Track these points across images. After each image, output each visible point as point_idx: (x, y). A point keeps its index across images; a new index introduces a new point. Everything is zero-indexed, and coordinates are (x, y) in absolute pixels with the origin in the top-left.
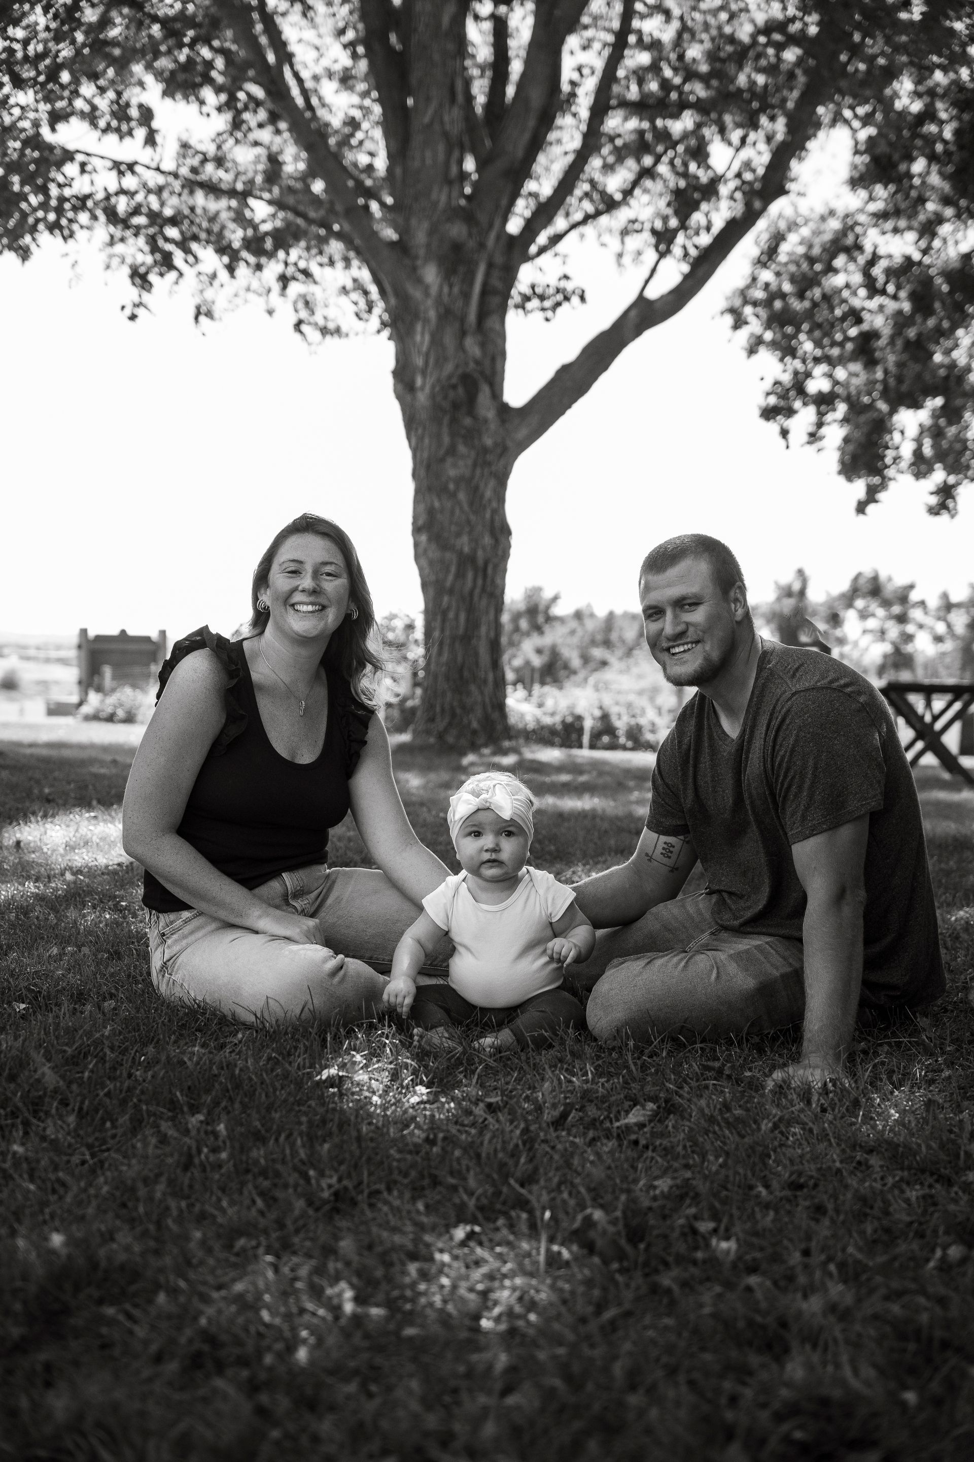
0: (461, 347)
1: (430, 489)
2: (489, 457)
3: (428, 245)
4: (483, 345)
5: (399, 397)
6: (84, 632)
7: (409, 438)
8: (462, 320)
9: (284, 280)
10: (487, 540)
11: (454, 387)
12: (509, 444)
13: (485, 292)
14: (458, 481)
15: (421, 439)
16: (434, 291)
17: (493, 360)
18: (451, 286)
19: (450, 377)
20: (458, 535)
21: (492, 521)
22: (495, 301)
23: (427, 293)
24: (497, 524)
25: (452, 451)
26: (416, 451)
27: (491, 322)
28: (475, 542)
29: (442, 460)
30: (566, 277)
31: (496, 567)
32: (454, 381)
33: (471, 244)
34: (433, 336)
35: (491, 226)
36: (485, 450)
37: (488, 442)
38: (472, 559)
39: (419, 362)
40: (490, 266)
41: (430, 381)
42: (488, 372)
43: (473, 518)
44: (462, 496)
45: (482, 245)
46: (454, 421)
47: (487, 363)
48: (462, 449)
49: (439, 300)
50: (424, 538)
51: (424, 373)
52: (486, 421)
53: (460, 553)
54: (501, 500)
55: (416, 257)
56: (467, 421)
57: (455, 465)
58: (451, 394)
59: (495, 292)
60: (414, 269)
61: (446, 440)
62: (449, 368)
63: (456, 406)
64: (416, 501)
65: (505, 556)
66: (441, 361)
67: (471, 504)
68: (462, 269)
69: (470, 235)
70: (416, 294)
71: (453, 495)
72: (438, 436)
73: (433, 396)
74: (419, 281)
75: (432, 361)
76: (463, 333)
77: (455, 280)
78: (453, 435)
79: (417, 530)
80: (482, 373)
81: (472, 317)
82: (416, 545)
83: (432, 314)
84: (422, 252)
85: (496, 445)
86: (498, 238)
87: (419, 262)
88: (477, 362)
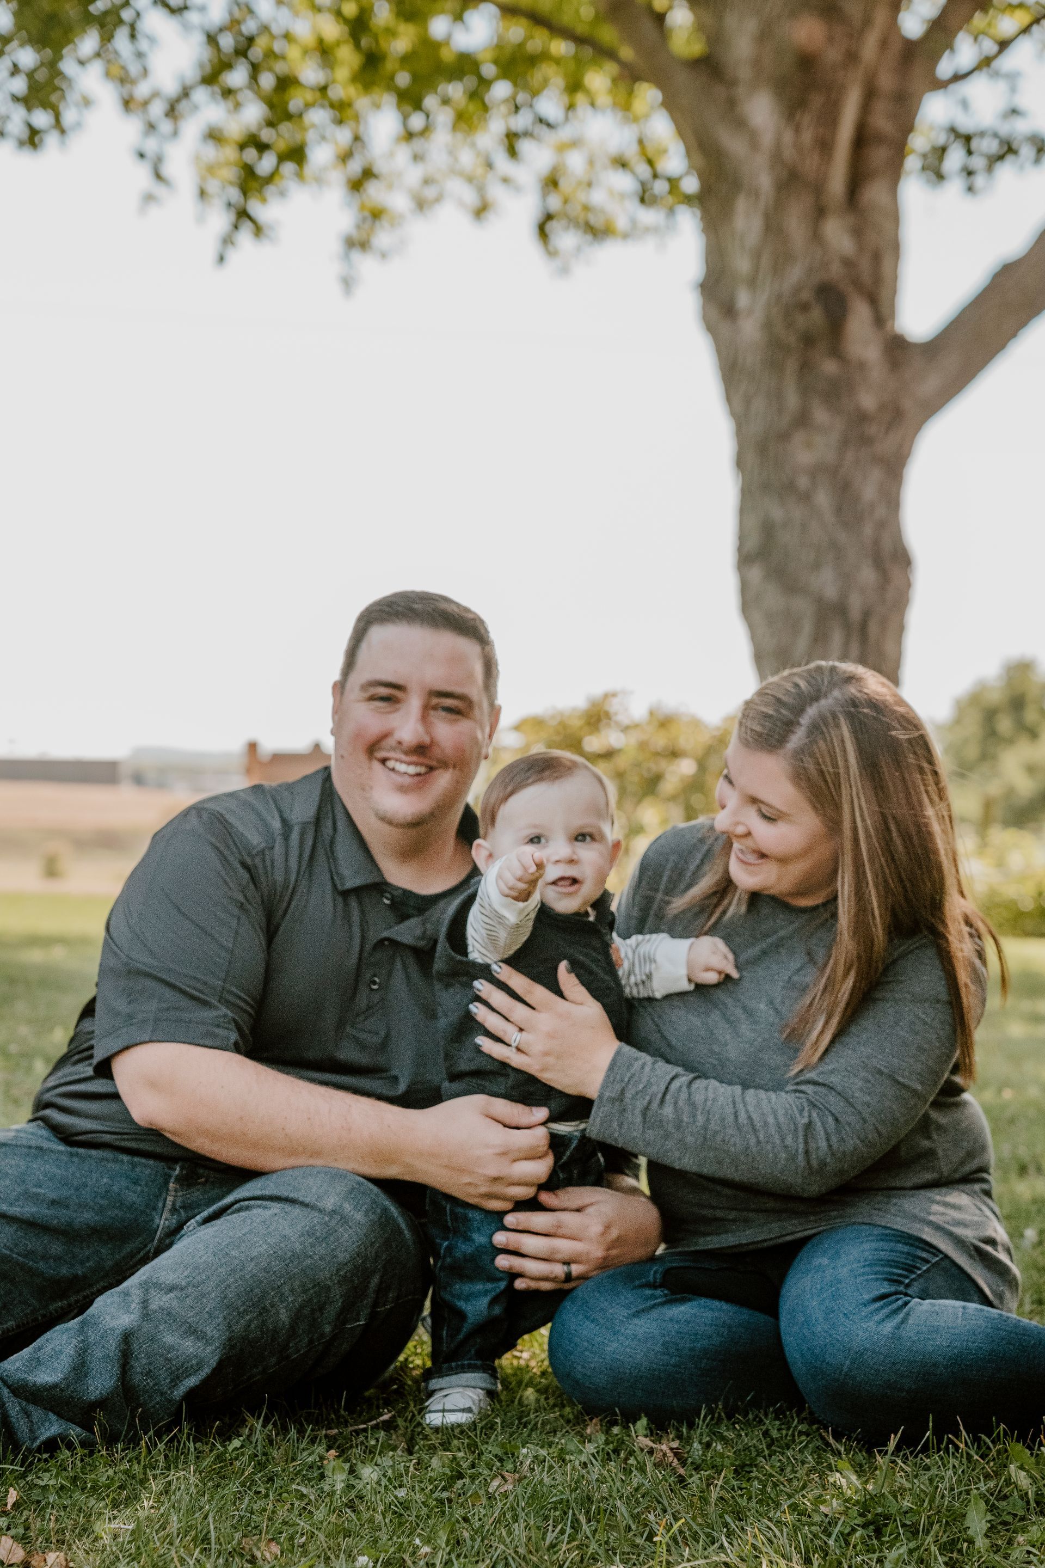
0: (816, 237)
1: (766, 487)
2: (872, 430)
3: (756, 63)
4: (858, 232)
5: (711, 327)
6: (252, 747)
7: (729, 398)
8: (818, 189)
9: (511, 141)
10: (867, 575)
11: (805, 307)
12: (907, 404)
13: (861, 140)
14: (814, 472)
15: (748, 401)
16: (767, 140)
17: (877, 258)
18: (797, 129)
19: (797, 290)
20: (816, 566)
21: (876, 543)
22: (878, 156)
23: (754, 143)
24: (887, 544)
25: (803, 420)
26: (741, 419)
27: (874, 192)
28: (846, 579)
29: (784, 437)
30: (1014, 112)
31: (884, 623)
32: (806, 295)
33: (833, 55)
34: (767, 216)
35: (867, 22)
36: (862, 418)
37: (868, 401)
38: (840, 609)
39: (742, 264)
40: (870, 94)
41: (763, 298)
42: (866, 277)
43: (842, 537)
44: (823, 499)
45: (852, 57)
46: (806, 367)
47: (865, 265)
48: (821, 415)
49: (777, 156)
50: (756, 573)
51: (752, 283)
52: (862, 365)
53: (819, 601)
54: (892, 500)
55: (732, 83)
56: (830, 367)
57: (809, 445)
58: (801, 321)
59: (880, 139)
60: (731, 104)
61: (792, 400)
62: (795, 274)
63: (808, 340)
64: (743, 511)
65: (901, 602)
66: (782, 259)
67: (839, 510)
68: (817, 101)
69: (830, 39)
70: (734, 145)
71: (806, 498)
72: (777, 396)
73: (768, 325)
74: (740, 123)
75: (766, 261)
76: (820, 212)
77: (807, 120)
78: (805, 391)
79: (745, 559)
80: (857, 284)
81: (837, 182)
82: (744, 587)
83: (765, 182)
84: (744, 73)
85: (882, 407)
86: (884, 43)
87: (741, 91)
88: (848, 263)
